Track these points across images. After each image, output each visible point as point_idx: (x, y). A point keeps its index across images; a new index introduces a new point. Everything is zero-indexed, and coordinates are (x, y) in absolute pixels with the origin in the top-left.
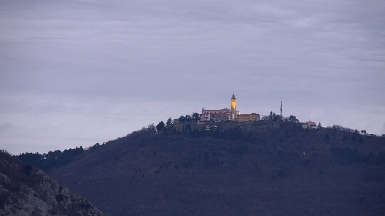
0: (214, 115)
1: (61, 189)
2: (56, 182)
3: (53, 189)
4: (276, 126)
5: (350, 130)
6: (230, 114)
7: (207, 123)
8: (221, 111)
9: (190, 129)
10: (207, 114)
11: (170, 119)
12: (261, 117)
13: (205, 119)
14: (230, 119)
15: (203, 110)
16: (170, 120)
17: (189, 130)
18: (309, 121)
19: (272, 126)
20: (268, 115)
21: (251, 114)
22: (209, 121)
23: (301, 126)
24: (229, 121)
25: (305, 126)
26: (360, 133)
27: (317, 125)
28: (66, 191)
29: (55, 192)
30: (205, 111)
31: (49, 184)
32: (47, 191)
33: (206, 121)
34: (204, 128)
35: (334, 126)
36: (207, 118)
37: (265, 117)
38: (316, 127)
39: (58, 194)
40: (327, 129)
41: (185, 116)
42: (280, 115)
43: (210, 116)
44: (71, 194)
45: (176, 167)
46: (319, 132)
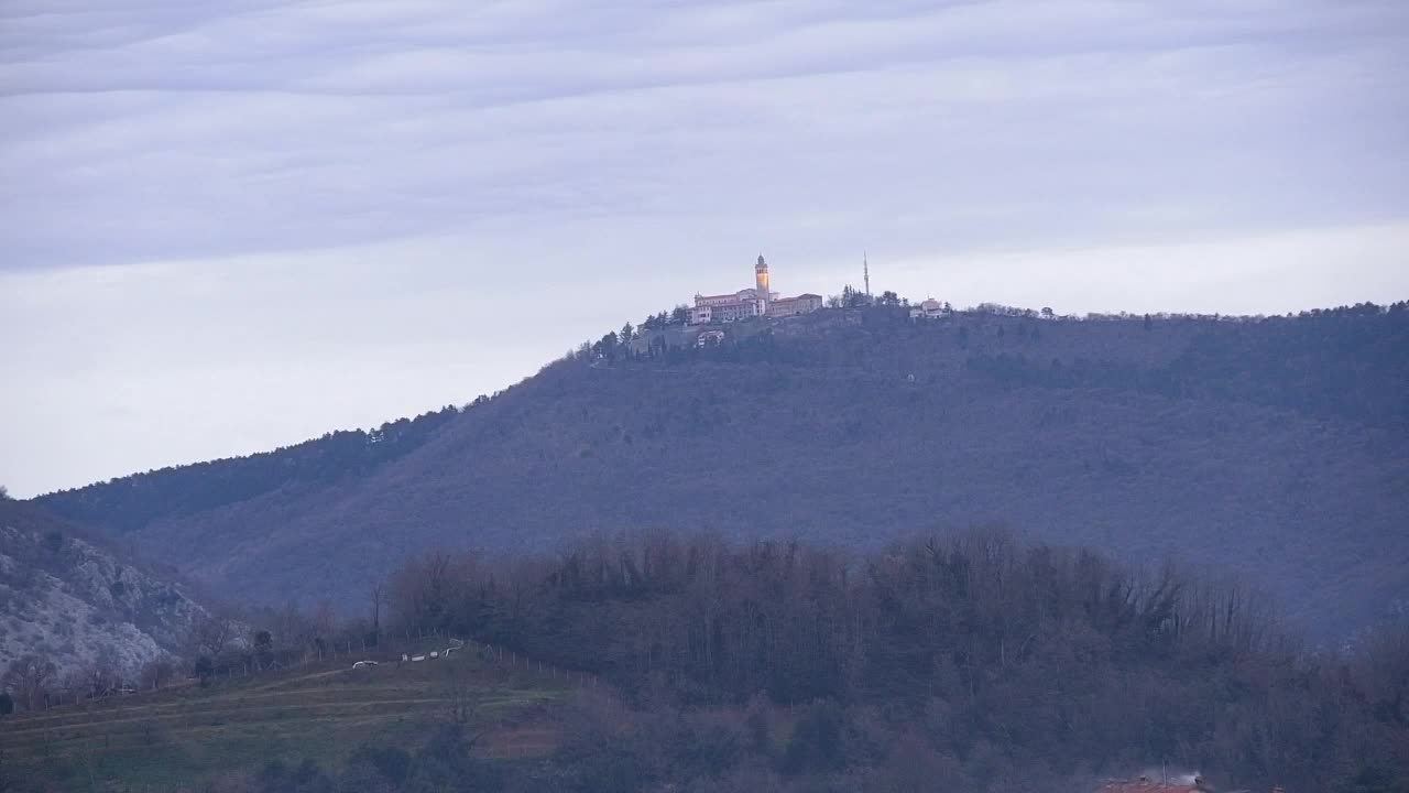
0: (719, 308)
1: (119, 571)
2: (109, 559)
3: (104, 574)
4: (855, 320)
5: (1018, 310)
6: (755, 301)
7: (703, 327)
8: (734, 296)
9: (664, 347)
10: (707, 306)
11: (628, 325)
12: (825, 300)
13: (701, 319)
14: (755, 313)
15: (698, 299)
16: (628, 329)
17: (660, 349)
18: (927, 299)
19: (845, 319)
20: (839, 293)
21: (800, 298)
22: (709, 324)
23: (909, 315)
24: (752, 318)
25: (914, 314)
26: (1041, 315)
27: (943, 306)
28: (130, 574)
29: (108, 580)
30: (702, 298)
31: (95, 565)
32: (91, 579)
33: (703, 323)
34: (695, 339)
35: (982, 306)
36: (704, 316)
37: (833, 302)
38: (941, 313)
39: (113, 582)
40: (964, 313)
41: (656, 316)
42: (864, 291)
43: (710, 312)
44: (139, 578)
45: (628, 439)
46: (948, 324)
